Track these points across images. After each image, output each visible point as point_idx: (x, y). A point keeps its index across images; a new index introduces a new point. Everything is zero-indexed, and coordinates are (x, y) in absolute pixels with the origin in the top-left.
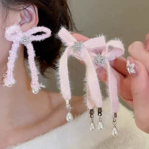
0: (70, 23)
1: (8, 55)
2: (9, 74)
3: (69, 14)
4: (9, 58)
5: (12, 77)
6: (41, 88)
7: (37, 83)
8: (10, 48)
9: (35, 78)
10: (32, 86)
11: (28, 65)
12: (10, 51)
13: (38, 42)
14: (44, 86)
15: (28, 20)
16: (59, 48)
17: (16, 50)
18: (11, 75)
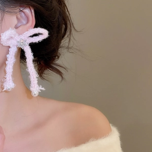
0: (68, 22)
1: (6, 59)
2: (8, 78)
3: (68, 13)
4: (7, 62)
5: (11, 81)
6: (41, 90)
7: (37, 85)
8: (8, 53)
9: (34, 81)
10: (31, 89)
11: (27, 68)
12: (8, 56)
14: (43, 89)
15: (24, 22)
16: (58, 49)
17: (14, 54)
18: (10, 80)
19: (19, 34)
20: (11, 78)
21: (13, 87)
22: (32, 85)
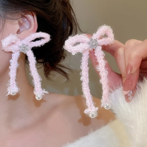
2: (11, 83)
5: (15, 85)
6: (44, 93)
7: (40, 89)
9: (37, 85)
11: (30, 72)
12: (11, 61)
13: (38, 47)
15: (27, 27)
18: (13, 84)
19: (21, 40)
20: (14, 82)
21: (17, 92)
22: (36, 89)
